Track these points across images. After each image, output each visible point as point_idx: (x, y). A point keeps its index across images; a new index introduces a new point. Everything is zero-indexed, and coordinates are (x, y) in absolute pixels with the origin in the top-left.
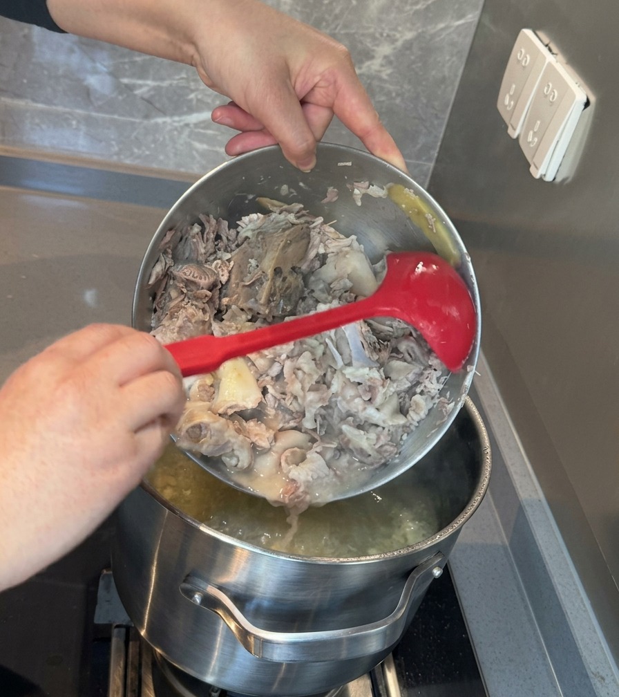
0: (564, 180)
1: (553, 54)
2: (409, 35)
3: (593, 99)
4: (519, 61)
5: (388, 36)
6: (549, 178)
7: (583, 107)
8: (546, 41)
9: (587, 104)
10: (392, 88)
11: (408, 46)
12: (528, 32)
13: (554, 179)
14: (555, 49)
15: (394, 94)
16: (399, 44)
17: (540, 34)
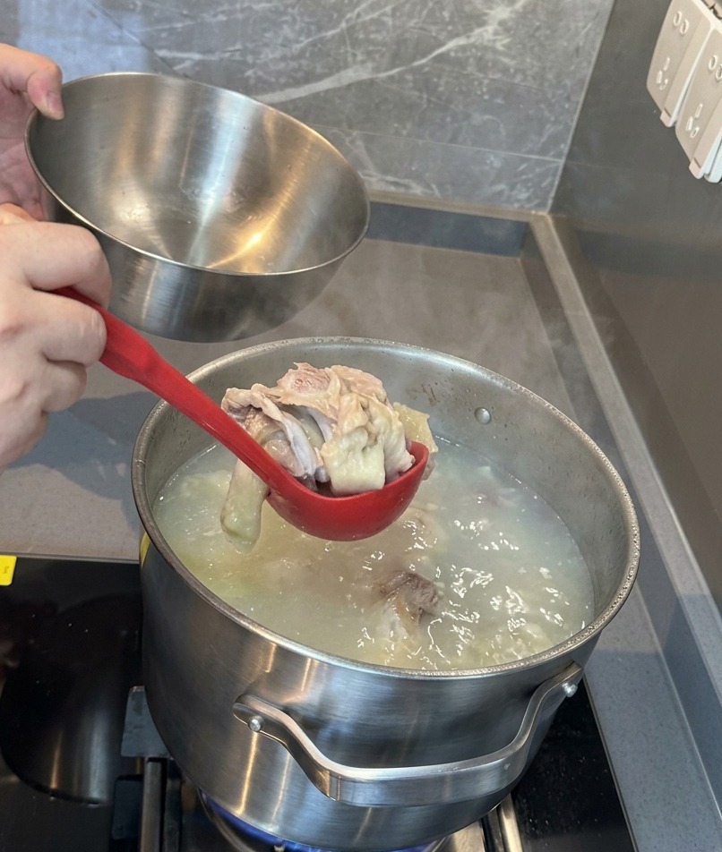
1: (719, 18)
4: (675, 28)
6: (714, 179)
8: (711, 2)
10: (510, 62)
11: (531, 9)
13: (721, 180)
14: (721, 11)
15: (512, 71)
16: (519, 6)
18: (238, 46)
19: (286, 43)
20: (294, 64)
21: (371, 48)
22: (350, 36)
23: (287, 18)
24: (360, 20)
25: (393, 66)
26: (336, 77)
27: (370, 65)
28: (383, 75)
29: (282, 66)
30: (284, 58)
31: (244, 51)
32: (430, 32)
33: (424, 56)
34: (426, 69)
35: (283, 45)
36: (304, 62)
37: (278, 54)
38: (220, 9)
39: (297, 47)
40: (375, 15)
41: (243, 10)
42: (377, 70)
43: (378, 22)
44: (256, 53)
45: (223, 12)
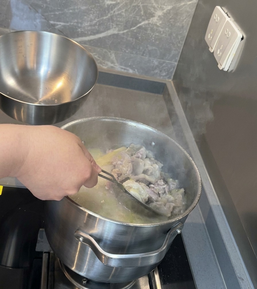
0: (232, 71)
1: (229, 17)
2: (169, 7)
3: (245, 36)
4: (215, 20)
5: (161, 7)
6: (226, 70)
7: (241, 40)
8: (226, 11)
9: (242, 39)
10: (161, 30)
11: (169, 12)
12: (218, 7)
13: (228, 70)
14: (229, 15)
15: (162, 33)
16: (165, 11)
17: (223, 8)
18: (76, 21)
19: (91, 21)
20: (93, 28)
21: (118, 23)
22: (111, 19)
23: (92, 12)
24: (115, 14)
25: (125, 29)
26: (106, 32)
27: (117, 29)
28: (122, 32)
29: (89, 28)
30: (91, 25)
31: (77, 23)
32: (137, 18)
33: (134, 27)
34: (135, 31)
35: (90, 21)
36: (97, 27)
37: (88, 24)
38: (70, 8)
39: (95, 22)
40: (120, 12)
41: (77, 9)
42: (119, 30)
43: (120, 15)
44: (81, 23)
45: (71, 9)
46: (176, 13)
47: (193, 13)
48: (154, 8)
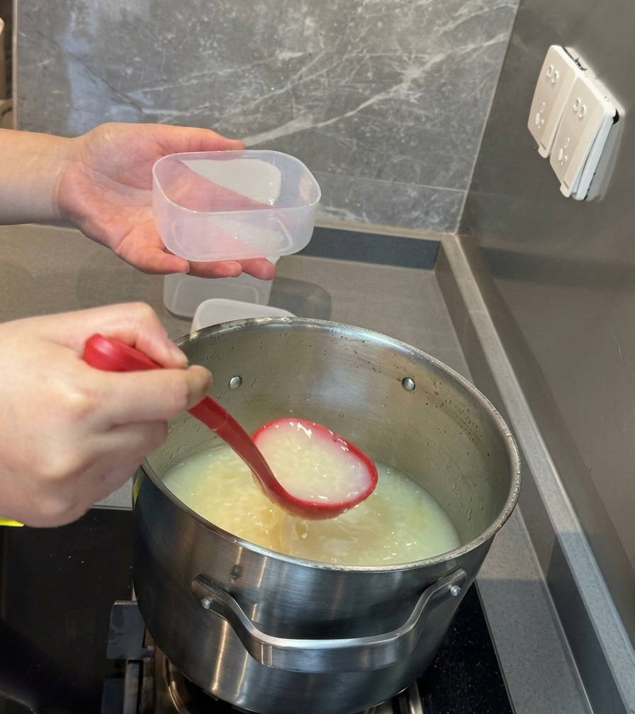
0: (597, 198)
1: (582, 69)
2: (438, 58)
3: (622, 112)
4: (548, 79)
5: (416, 57)
7: (612, 122)
8: (576, 56)
9: (616, 118)
10: (421, 112)
11: (438, 68)
12: (556, 49)
13: (586, 197)
14: (584, 65)
15: (424, 119)
16: (428, 67)
17: (570, 50)
32: (358, 88)
33: (353, 109)
34: (356, 120)
43: (316, 82)
46: (454, 70)
47: (499, 67)
48: (400, 60)
